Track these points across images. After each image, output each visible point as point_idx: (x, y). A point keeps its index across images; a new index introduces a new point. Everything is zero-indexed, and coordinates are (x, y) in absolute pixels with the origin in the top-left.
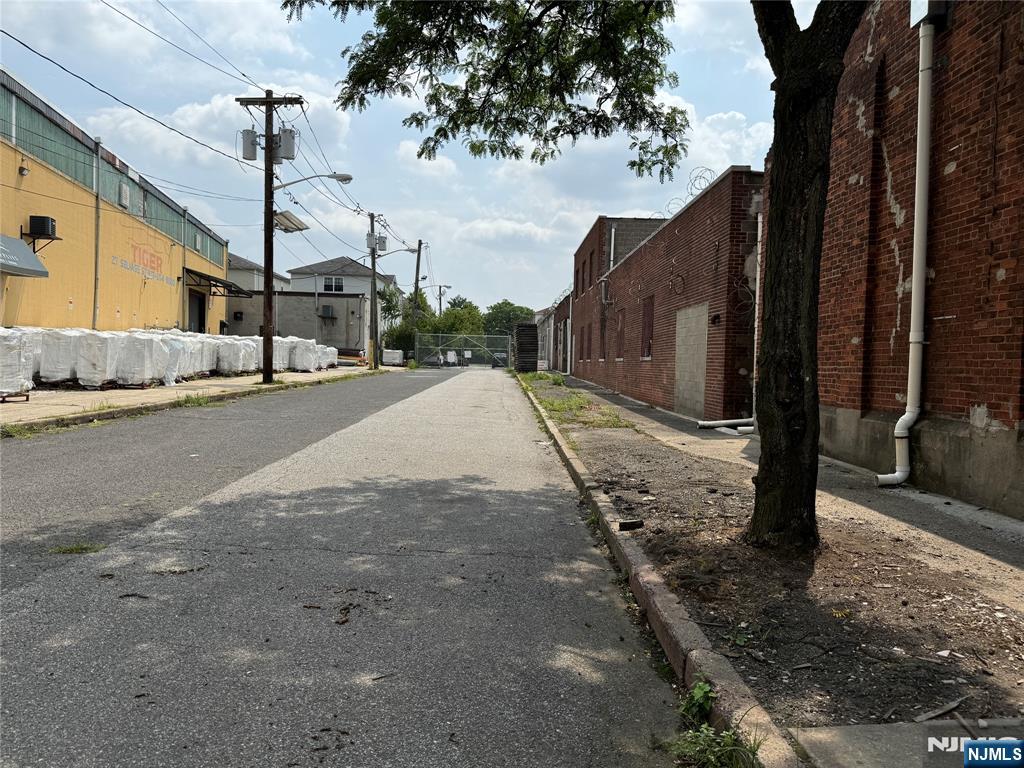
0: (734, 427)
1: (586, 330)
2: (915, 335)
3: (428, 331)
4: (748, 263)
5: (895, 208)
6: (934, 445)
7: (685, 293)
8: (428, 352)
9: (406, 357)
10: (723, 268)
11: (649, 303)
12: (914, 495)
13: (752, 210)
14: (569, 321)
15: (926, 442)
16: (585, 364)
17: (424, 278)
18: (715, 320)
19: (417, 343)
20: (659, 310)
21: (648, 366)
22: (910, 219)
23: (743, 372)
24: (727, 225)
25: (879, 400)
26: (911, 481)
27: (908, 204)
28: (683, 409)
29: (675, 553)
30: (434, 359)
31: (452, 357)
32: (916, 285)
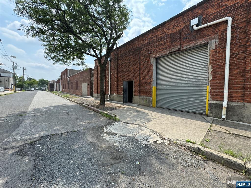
0: (92, 97)
1: (64, 85)
2: (110, 87)
3: (27, 84)
4: (92, 79)
5: (107, 76)
6: (111, 97)
7: (84, 81)
8: (27, 88)
9: (21, 89)
10: (89, 79)
11: (77, 82)
12: (110, 101)
13: (92, 73)
14: (60, 83)
15: (111, 96)
16: (64, 90)
17: (25, 74)
18: (88, 85)
19: (24, 86)
20: (79, 83)
21: (78, 90)
22: (109, 77)
23: (92, 91)
24: (89, 74)
25: (107, 93)
26: (110, 100)
27: (109, 76)
28: (84, 95)
29: (94, 106)
30: (29, 89)
31: (33, 89)
32: (109, 83)
